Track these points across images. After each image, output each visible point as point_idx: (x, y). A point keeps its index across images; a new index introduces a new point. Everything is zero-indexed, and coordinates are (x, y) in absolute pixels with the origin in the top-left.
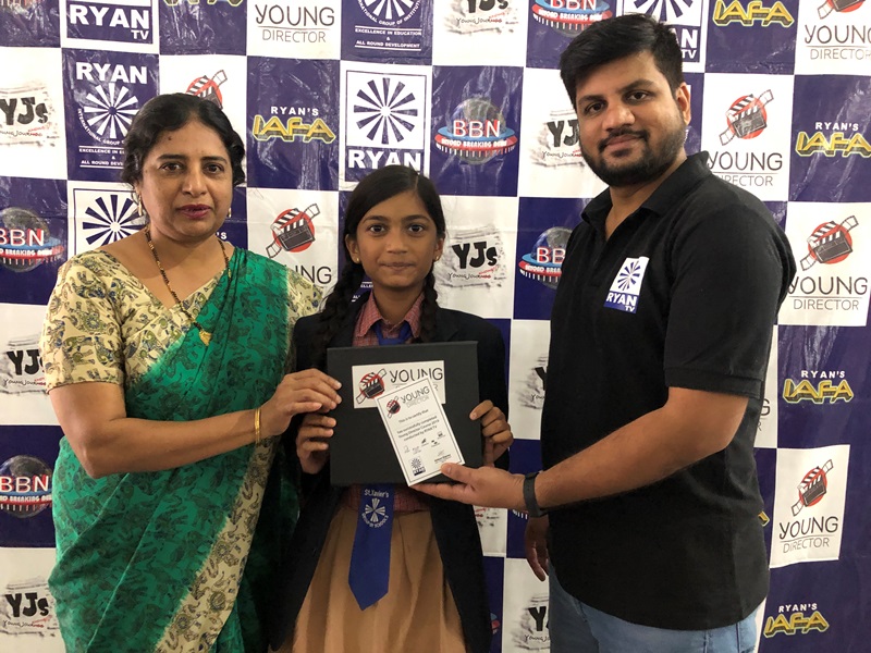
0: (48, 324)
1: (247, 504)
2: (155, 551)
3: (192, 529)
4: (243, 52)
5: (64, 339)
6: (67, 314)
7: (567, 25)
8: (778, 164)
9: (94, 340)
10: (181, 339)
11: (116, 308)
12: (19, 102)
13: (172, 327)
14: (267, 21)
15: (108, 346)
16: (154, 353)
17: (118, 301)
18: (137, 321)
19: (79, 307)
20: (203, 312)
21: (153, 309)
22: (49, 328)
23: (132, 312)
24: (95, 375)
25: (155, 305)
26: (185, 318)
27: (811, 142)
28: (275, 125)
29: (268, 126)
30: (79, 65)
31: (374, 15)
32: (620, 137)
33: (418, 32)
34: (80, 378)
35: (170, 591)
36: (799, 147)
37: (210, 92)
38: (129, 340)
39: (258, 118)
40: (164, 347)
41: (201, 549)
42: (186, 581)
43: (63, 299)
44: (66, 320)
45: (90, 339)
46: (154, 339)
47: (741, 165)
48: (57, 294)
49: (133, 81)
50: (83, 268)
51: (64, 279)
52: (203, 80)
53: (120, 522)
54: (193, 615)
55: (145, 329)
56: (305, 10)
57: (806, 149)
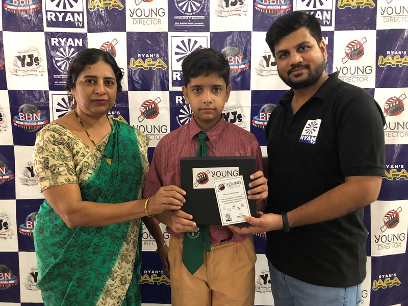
1: (132, 235)
2: (93, 261)
3: (109, 249)
4: (125, 30)
5: (50, 165)
6: (49, 154)
7: (271, 11)
8: (370, 71)
10: (100, 163)
12: (27, 57)
14: (135, 16)
15: (71, 167)
17: (71, 147)
20: (106, 149)
21: (87, 150)
24: (68, 181)
27: (385, 60)
28: (140, 62)
29: (137, 63)
30: (53, 39)
31: (183, 11)
33: (202, 18)
34: (61, 183)
35: (101, 278)
36: (379, 63)
37: (110, 49)
39: (132, 60)
41: (114, 258)
42: (108, 273)
43: (45, 147)
47: (353, 72)
48: (41, 145)
49: (76, 45)
50: (53, 133)
52: (107, 43)
53: (76, 249)
54: (112, 288)
55: (85, 159)
56: (152, 10)
57: (383, 63)
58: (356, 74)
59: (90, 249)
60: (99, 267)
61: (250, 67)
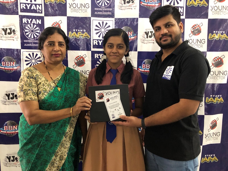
0: (19, 85)
1: (69, 133)
2: (46, 145)
3: (55, 139)
4: (66, 15)
5: (23, 89)
6: (24, 83)
7: (150, 6)
8: (204, 42)
9: (31, 90)
10: (53, 90)
11: (36, 82)
12: (8, 29)
13: (51, 87)
14: (72, 7)
15: (34, 91)
16: (46, 94)
17: (37, 80)
18: (42, 85)
19: (27, 81)
20: (58, 83)
21: (46, 82)
22: (19, 87)
23: (40, 83)
24: (31, 99)
26: (54, 84)
27: (213, 36)
28: (74, 34)
29: (73, 34)
30: (23, 19)
31: (99, 5)
33: (111, 9)
34: (28, 99)
35: (49, 155)
36: (209, 37)
37: (58, 26)
38: (39, 90)
39: (70, 32)
40: (48, 92)
41: (57, 144)
42: (53, 153)
43: (23, 79)
44: (24, 85)
45: (30, 89)
46: (46, 90)
47: (195, 42)
48: (22, 78)
49: (37, 23)
50: (28, 71)
52: (56, 23)
53: (36, 137)
54: (55, 161)
55: (44, 87)
56: (82, 4)
57: (211, 38)
59: (44, 138)
60: (48, 148)
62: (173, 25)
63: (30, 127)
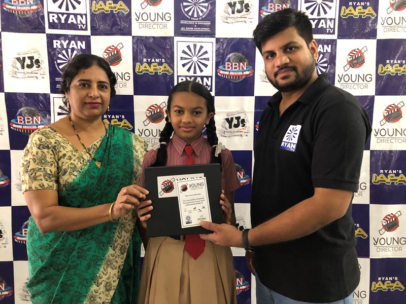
0: (23, 162)
1: (119, 241)
2: (77, 265)
3: (95, 254)
5: (29, 169)
6: (32, 157)
8: (370, 79)
10: (88, 166)
12: (27, 59)
13: (83, 161)
14: (141, 20)
15: (49, 172)
16: (75, 173)
17: (58, 150)
18: (67, 159)
19: (37, 154)
20: (97, 153)
21: (74, 153)
22: (23, 164)
23: (64, 155)
24: (42, 186)
25: (75, 151)
26: (89, 156)
27: (385, 69)
28: (145, 67)
29: (142, 67)
30: (55, 41)
31: (189, 16)
32: (283, 70)
33: (208, 23)
35: (85, 284)
36: (379, 71)
37: (115, 52)
38: (64, 167)
39: (138, 64)
40: (80, 170)
41: (99, 263)
42: (92, 279)
43: (30, 150)
44: (30, 160)
46: (75, 167)
47: (354, 80)
48: (28, 148)
49: (79, 48)
50: (40, 136)
51: (32, 141)
52: (112, 47)
53: (63, 253)
54: (97, 294)
55: (71, 162)
56: (158, 14)
57: (382, 72)
58: (357, 82)
59: (75, 253)
60: (83, 272)
61: (254, 73)
62: (298, 48)
63: (49, 236)
